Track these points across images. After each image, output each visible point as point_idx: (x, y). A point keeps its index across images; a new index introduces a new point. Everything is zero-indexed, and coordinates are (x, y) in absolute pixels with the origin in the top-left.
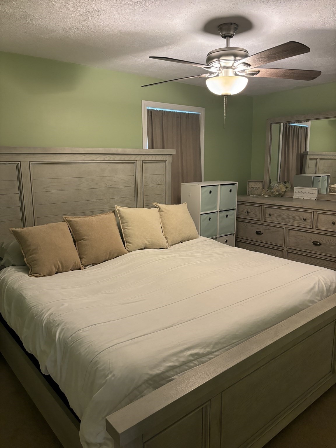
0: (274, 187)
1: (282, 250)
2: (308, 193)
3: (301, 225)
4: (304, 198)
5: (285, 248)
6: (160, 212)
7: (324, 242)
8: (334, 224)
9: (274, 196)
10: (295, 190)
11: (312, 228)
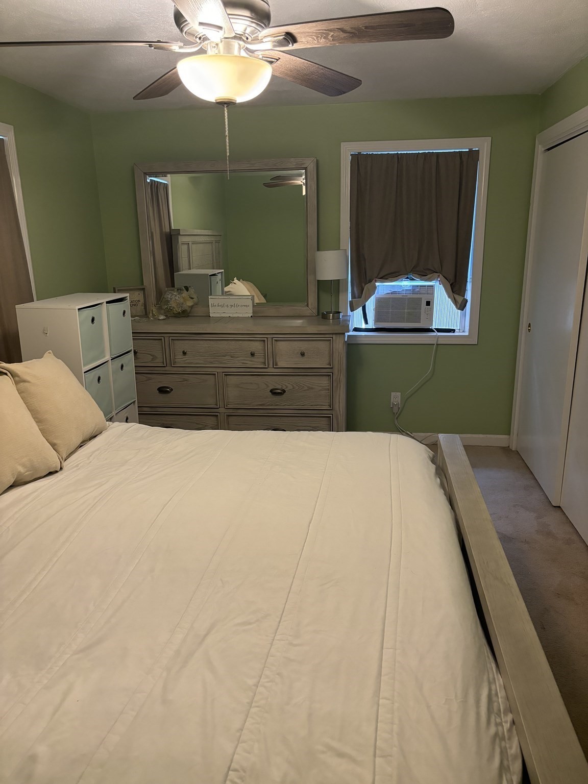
0: (171, 299)
1: (217, 414)
2: (236, 305)
3: (247, 364)
4: (231, 316)
5: (222, 410)
6: (16, 383)
7: (290, 387)
8: (303, 354)
9: (173, 315)
10: (211, 302)
11: (267, 367)
